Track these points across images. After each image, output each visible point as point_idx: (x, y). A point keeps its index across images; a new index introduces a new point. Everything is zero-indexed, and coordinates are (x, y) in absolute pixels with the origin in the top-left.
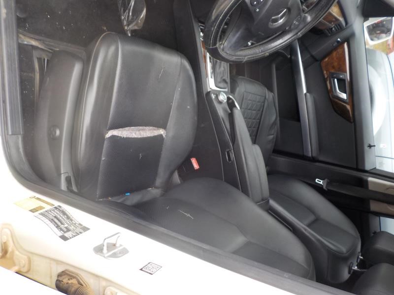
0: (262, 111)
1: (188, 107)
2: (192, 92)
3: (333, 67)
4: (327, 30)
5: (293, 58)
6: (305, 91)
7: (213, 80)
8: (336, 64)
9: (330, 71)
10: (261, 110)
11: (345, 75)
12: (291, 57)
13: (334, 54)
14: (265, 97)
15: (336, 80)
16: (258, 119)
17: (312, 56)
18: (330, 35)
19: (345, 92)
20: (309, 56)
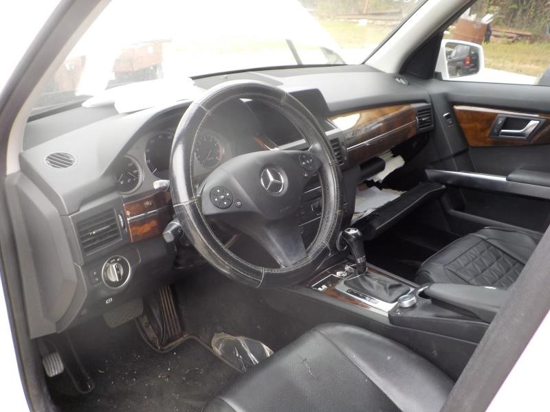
0: (504, 253)
1: (389, 358)
2: (368, 340)
3: (483, 130)
4: (420, 128)
5: (449, 182)
6: (503, 179)
7: (381, 302)
8: (479, 126)
9: (487, 135)
10: (501, 253)
11: (500, 117)
12: (446, 185)
13: (463, 125)
14: (483, 239)
15: (503, 131)
16: (514, 265)
17: (455, 155)
18: (433, 126)
19: (528, 121)
20: (453, 159)
